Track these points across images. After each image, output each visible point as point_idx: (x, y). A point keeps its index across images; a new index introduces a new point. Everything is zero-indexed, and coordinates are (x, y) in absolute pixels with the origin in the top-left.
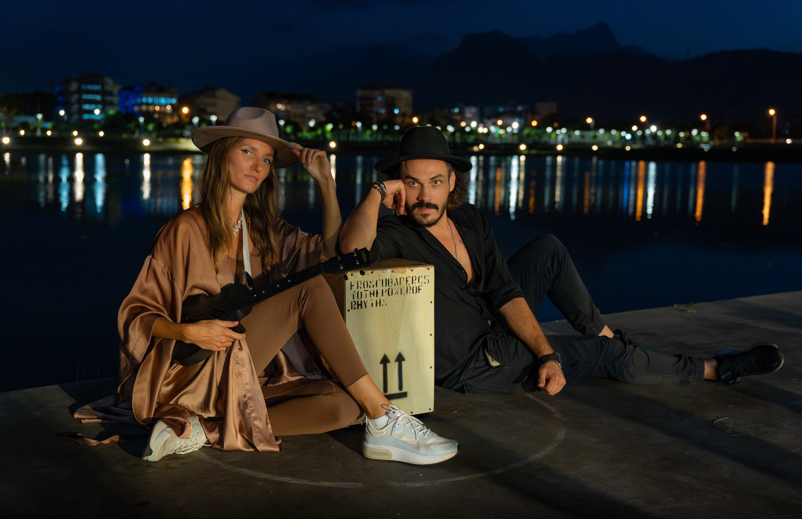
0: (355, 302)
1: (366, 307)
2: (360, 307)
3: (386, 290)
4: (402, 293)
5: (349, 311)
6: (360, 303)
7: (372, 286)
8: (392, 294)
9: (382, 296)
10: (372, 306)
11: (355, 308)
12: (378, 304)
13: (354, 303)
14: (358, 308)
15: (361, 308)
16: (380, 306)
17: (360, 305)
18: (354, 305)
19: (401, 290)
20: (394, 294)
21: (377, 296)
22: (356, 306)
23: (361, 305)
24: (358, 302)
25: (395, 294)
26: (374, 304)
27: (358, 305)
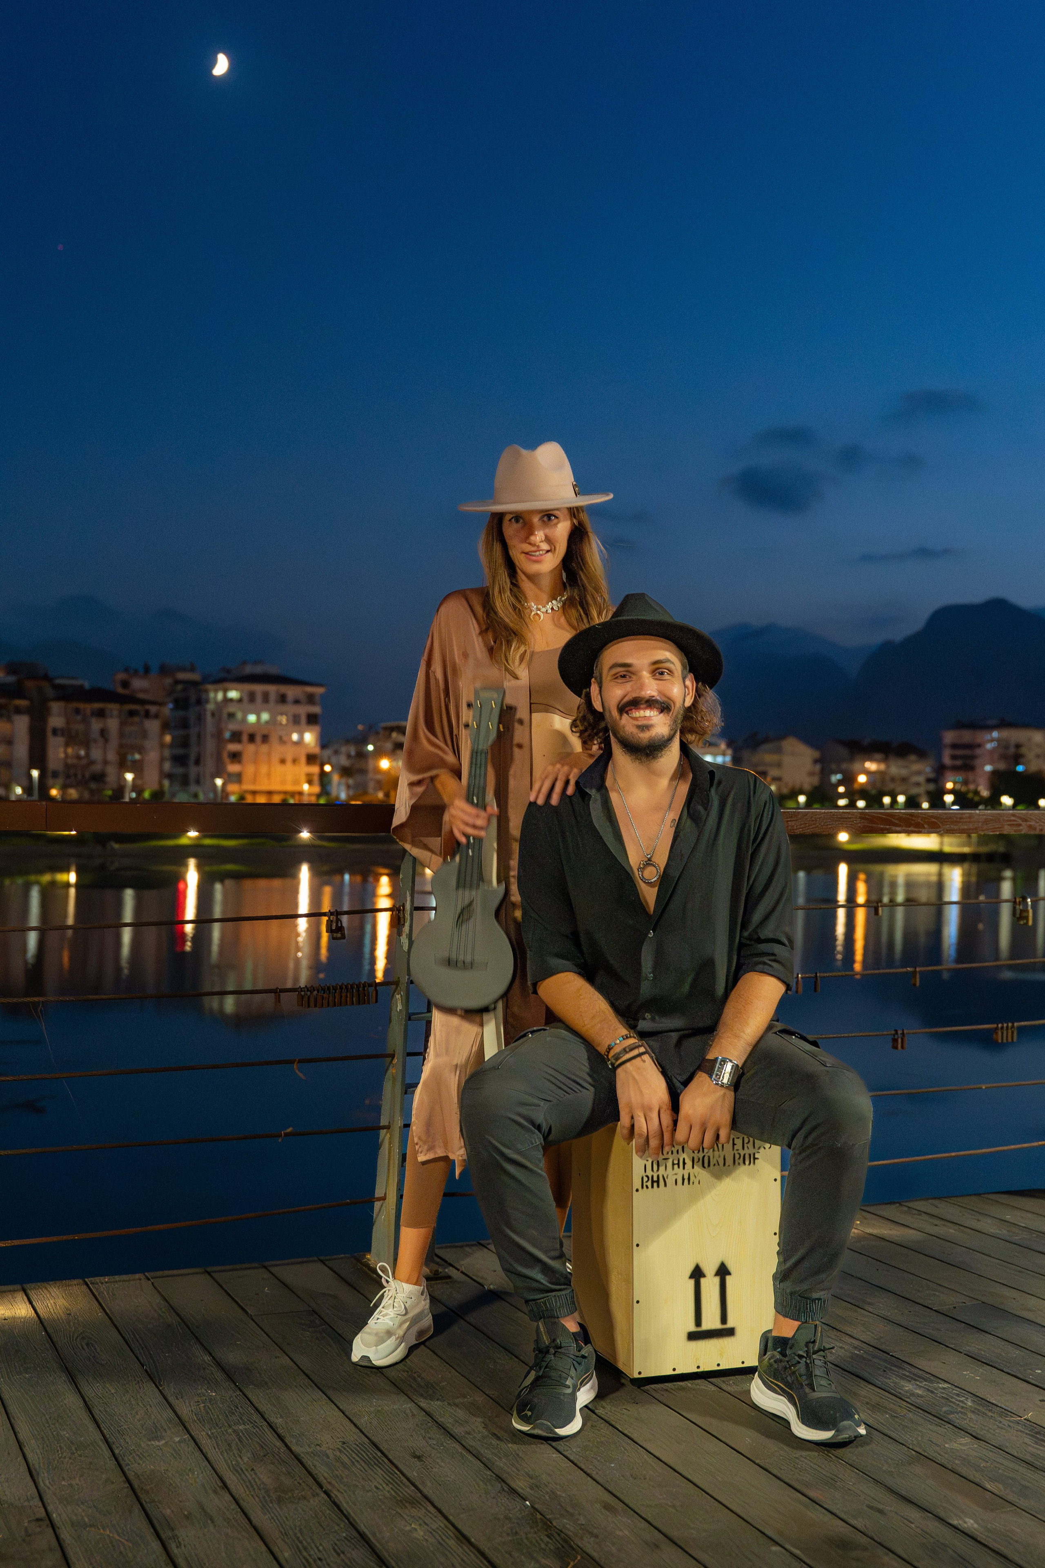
0: (647, 1176)
1: (665, 1185)
2: (655, 1184)
3: (699, 1159)
4: (727, 1164)
5: (637, 1190)
6: (655, 1179)
7: (675, 1152)
8: (709, 1165)
9: (693, 1167)
10: (676, 1184)
11: (647, 1187)
12: (686, 1181)
13: (645, 1179)
14: (652, 1187)
15: (658, 1186)
16: (689, 1184)
17: (655, 1181)
18: (647, 1182)
19: (724, 1159)
20: (712, 1164)
21: (684, 1168)
22: (649, 1184)
23: (658, 1182)
24: (652, 1177)
25: (714, 1165)
26: (680, 1181)
27: (653, 1182)
